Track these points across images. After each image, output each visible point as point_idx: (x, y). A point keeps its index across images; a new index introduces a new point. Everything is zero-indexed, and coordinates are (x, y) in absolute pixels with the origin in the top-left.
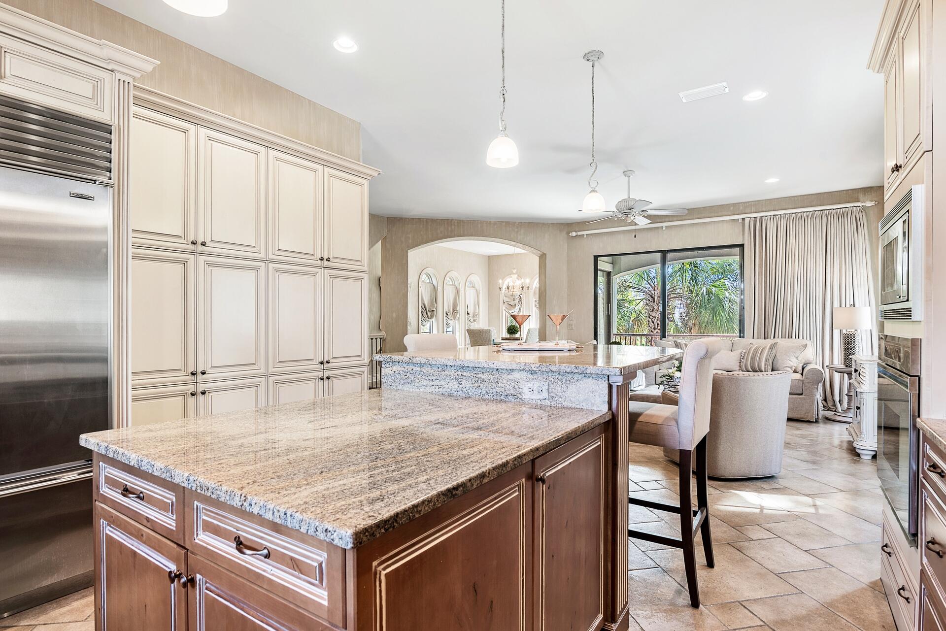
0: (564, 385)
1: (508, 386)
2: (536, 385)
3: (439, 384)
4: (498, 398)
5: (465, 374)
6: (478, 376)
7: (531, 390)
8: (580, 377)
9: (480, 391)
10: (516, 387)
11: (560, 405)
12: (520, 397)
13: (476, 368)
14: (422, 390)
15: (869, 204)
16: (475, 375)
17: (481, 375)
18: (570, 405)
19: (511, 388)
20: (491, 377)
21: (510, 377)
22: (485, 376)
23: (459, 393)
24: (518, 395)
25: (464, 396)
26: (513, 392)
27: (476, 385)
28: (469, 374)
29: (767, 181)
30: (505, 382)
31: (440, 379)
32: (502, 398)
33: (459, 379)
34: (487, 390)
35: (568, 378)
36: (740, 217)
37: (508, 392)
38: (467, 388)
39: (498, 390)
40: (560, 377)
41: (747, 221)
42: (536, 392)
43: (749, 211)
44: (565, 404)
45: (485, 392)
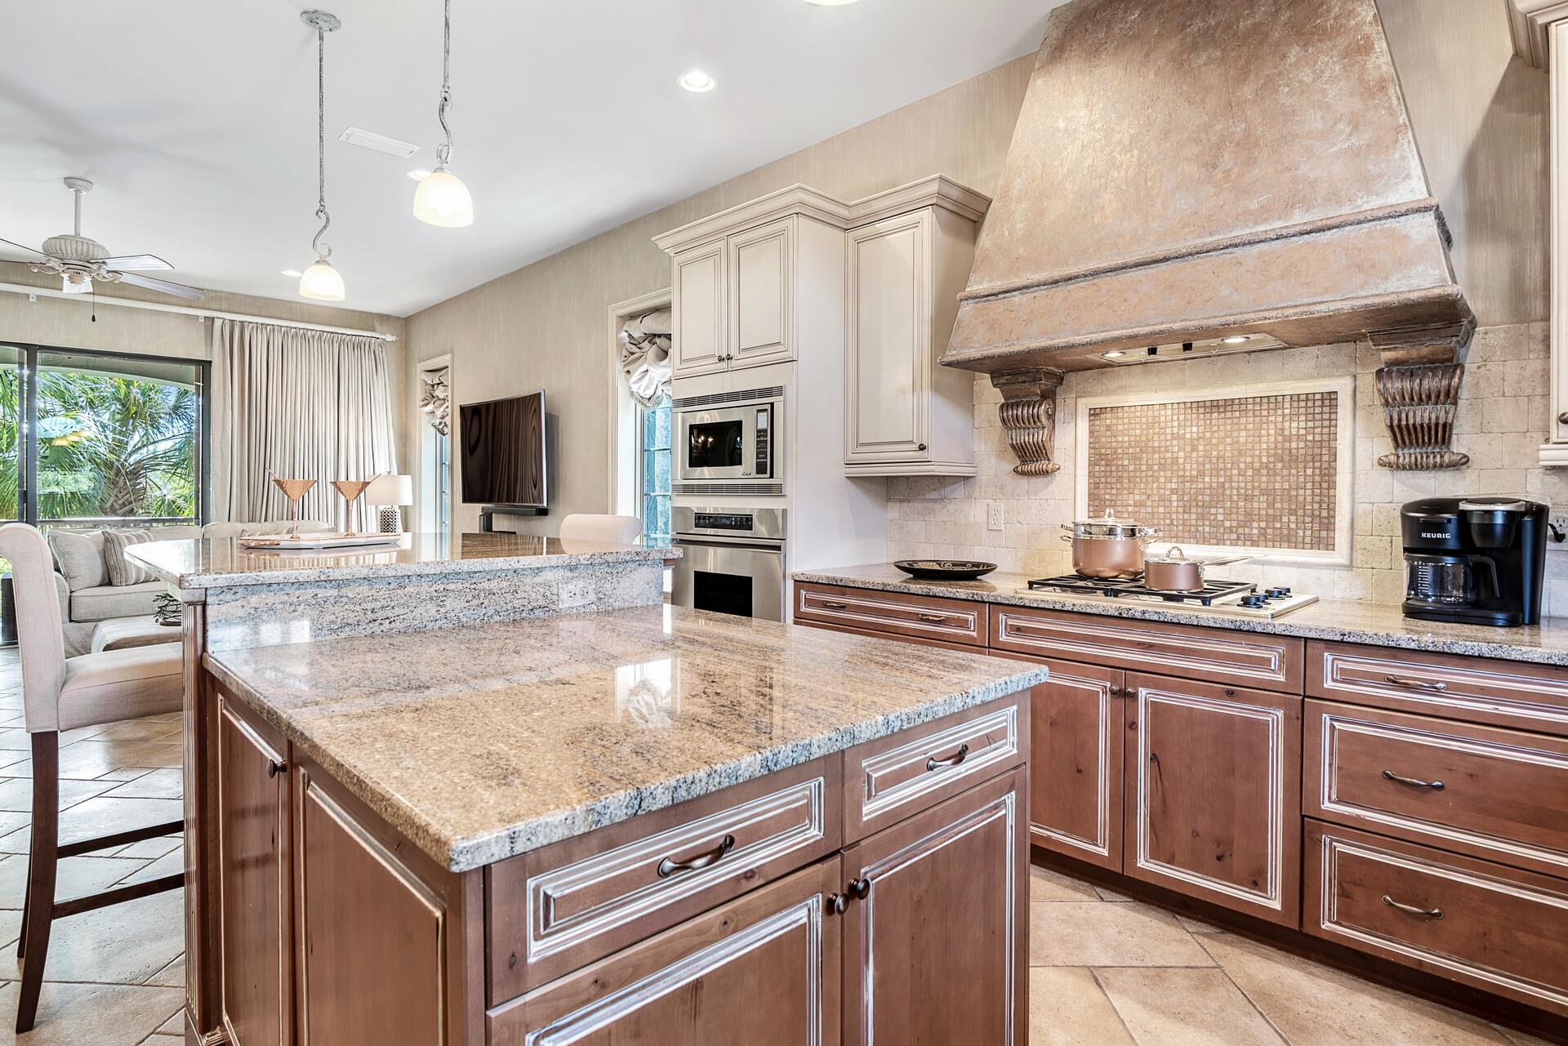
0: (615, 580)
1: (534, 594)
2: (577, 585)
3: (390, 615)
4: (518, 617)
5: (451, 587)
6: (479, 586)
7: (572, 594)
8: (634, 566)
9: (484, 611)
10: (548, 593)
11: (610, 608)
12: (554, 607)
13: (476, 572)
14: (343, 635)
15: (390, 338)
16: (473, 586)
17: (486, 585)
18: (622, 605)
19: (540, 597)
20: (505, 584)
21: (538, 580)
22: (493, 585)
23: (439, 623)
24: (551, 606)
25: (451, 626)
26: (542, 603)
27: (476, 602)
28: (460, 586)
29: (284, 273)
30: (528, 588)
31: (393, 604)
32: (524, 615)
33: (438, 599)
34: (497, 608)
35: (620, 570)
36: (202, 313)
37: (533, 604)
38: (457, 611)
39: (517, 604)
40: (610, 570)
41: (218, 324)
42: (578, 596)
43: (218, 307)
44: (616, 605)
45: (492, 612)
